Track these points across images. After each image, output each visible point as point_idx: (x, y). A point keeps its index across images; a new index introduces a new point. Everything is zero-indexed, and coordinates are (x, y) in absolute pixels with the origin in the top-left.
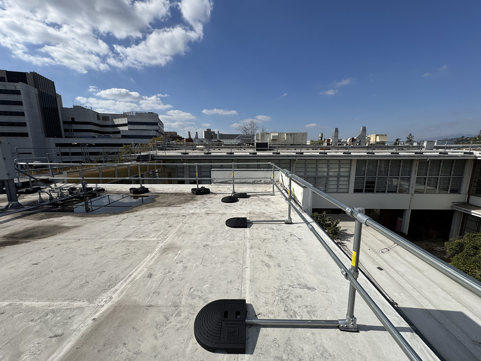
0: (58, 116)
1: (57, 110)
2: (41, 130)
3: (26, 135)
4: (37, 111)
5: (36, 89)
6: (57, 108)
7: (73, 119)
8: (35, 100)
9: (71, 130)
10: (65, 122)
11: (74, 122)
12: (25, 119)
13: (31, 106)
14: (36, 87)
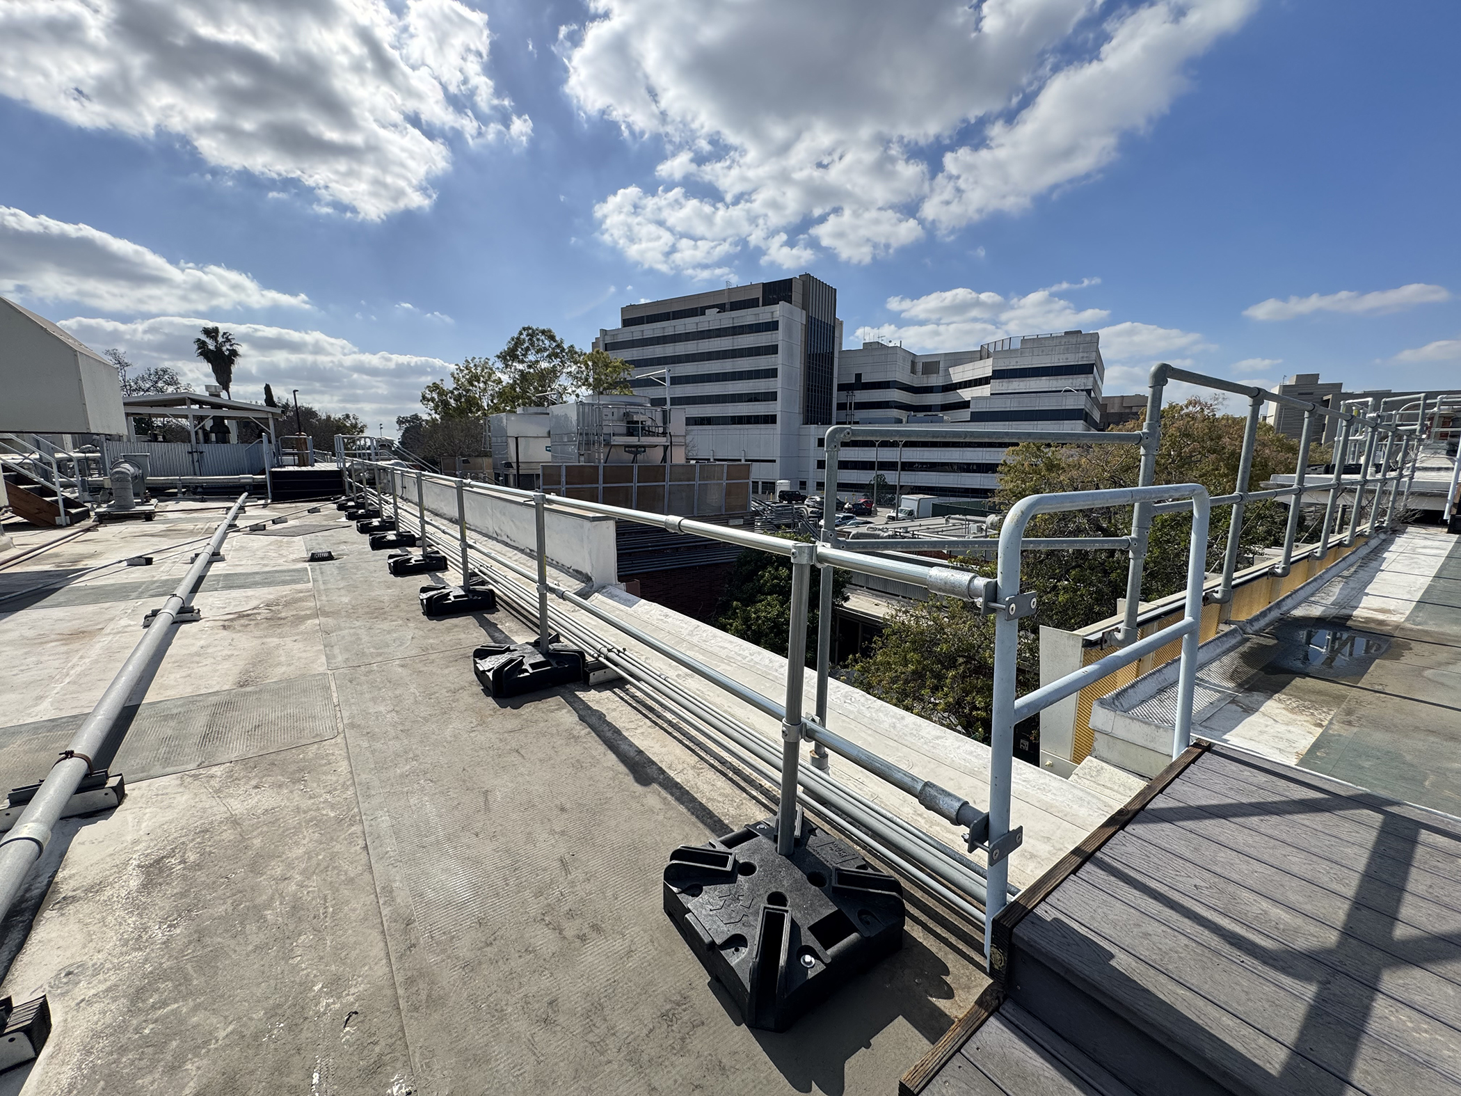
0: (832, 374)
2: (797, 407)
3: (771, 419)
4: (798, 364)
5: (804, 312)
6: (833, 353)
7: (858, 376)
9: (851, 404)
10: (842, 387)
11: (859, 385)
12: (776, 385)
13: (790, 355)
14: (804, 307)
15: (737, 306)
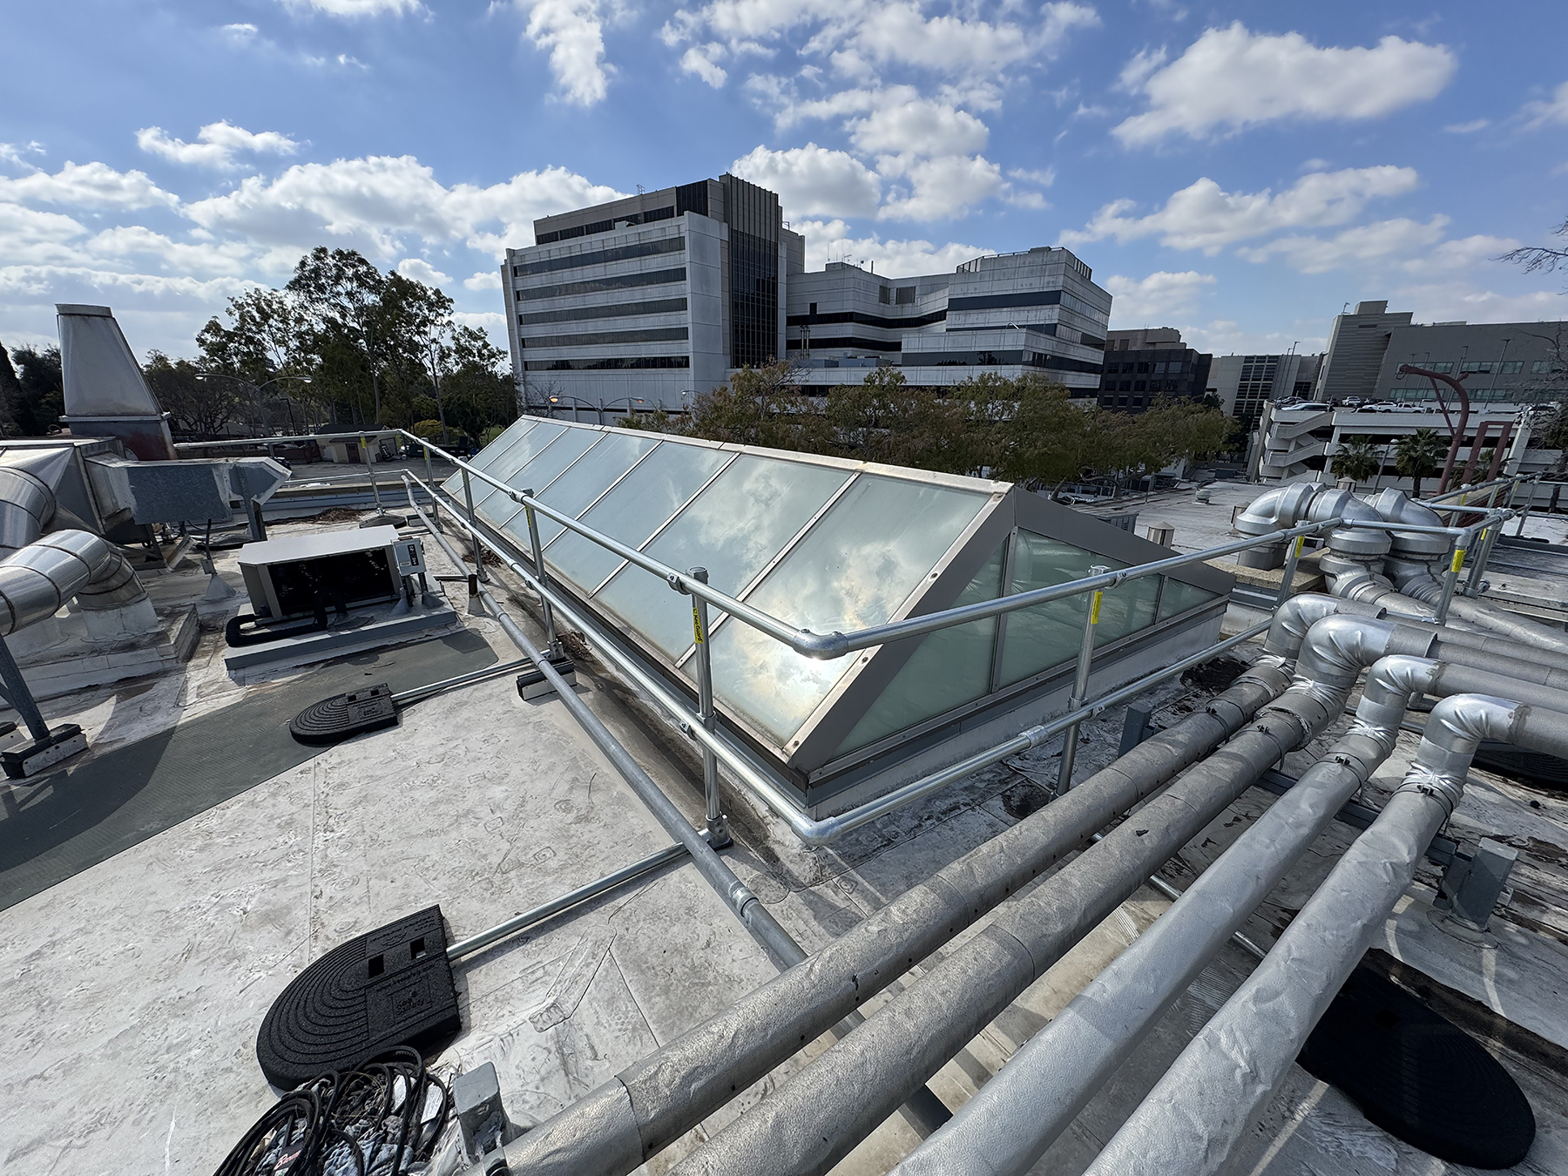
0: (775, 304)
1: (774, 283)
2: (720, 346)
3: (683, 363)
4: (718, 293)
5: (725, 225)
6: (775, 277)
7: (813, 306)
8: (717, 260)
9: (805, 341)
10: (792, 321)
11: (815, 318)
12: (686, 319)
13: (704, 279)
14: (727, 218)
15: (650, 217)
